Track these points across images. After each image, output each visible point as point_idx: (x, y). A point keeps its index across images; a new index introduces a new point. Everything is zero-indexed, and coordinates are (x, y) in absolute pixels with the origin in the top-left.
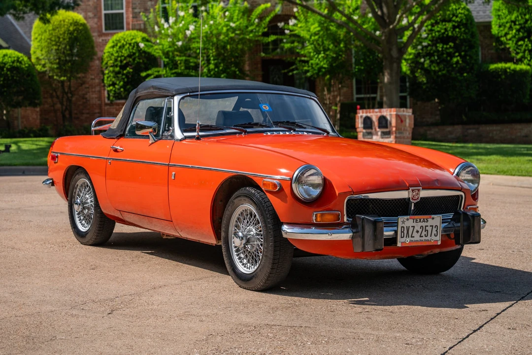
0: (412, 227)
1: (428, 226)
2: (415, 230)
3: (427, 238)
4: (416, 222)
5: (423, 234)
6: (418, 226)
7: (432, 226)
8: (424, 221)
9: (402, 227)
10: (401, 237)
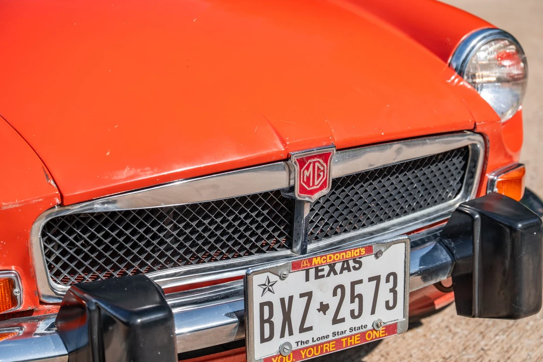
0: (302, 296)
1: (360, 282)
2: (315, 305)
3: (357, 323)
4: (317, 277)
5: (344, 313)
6: (323, 291)
7: (377, 279)
8: (346, 268)
9: (262, 305)
10: (263, 340)
